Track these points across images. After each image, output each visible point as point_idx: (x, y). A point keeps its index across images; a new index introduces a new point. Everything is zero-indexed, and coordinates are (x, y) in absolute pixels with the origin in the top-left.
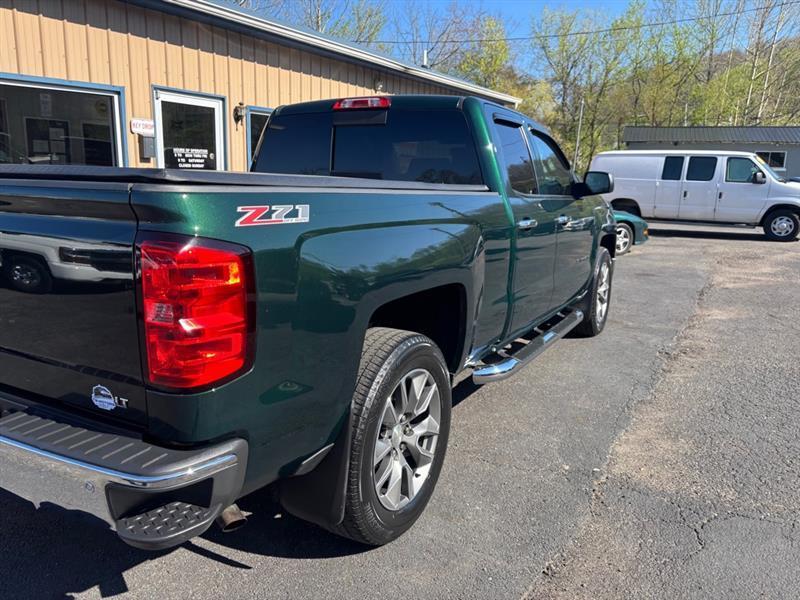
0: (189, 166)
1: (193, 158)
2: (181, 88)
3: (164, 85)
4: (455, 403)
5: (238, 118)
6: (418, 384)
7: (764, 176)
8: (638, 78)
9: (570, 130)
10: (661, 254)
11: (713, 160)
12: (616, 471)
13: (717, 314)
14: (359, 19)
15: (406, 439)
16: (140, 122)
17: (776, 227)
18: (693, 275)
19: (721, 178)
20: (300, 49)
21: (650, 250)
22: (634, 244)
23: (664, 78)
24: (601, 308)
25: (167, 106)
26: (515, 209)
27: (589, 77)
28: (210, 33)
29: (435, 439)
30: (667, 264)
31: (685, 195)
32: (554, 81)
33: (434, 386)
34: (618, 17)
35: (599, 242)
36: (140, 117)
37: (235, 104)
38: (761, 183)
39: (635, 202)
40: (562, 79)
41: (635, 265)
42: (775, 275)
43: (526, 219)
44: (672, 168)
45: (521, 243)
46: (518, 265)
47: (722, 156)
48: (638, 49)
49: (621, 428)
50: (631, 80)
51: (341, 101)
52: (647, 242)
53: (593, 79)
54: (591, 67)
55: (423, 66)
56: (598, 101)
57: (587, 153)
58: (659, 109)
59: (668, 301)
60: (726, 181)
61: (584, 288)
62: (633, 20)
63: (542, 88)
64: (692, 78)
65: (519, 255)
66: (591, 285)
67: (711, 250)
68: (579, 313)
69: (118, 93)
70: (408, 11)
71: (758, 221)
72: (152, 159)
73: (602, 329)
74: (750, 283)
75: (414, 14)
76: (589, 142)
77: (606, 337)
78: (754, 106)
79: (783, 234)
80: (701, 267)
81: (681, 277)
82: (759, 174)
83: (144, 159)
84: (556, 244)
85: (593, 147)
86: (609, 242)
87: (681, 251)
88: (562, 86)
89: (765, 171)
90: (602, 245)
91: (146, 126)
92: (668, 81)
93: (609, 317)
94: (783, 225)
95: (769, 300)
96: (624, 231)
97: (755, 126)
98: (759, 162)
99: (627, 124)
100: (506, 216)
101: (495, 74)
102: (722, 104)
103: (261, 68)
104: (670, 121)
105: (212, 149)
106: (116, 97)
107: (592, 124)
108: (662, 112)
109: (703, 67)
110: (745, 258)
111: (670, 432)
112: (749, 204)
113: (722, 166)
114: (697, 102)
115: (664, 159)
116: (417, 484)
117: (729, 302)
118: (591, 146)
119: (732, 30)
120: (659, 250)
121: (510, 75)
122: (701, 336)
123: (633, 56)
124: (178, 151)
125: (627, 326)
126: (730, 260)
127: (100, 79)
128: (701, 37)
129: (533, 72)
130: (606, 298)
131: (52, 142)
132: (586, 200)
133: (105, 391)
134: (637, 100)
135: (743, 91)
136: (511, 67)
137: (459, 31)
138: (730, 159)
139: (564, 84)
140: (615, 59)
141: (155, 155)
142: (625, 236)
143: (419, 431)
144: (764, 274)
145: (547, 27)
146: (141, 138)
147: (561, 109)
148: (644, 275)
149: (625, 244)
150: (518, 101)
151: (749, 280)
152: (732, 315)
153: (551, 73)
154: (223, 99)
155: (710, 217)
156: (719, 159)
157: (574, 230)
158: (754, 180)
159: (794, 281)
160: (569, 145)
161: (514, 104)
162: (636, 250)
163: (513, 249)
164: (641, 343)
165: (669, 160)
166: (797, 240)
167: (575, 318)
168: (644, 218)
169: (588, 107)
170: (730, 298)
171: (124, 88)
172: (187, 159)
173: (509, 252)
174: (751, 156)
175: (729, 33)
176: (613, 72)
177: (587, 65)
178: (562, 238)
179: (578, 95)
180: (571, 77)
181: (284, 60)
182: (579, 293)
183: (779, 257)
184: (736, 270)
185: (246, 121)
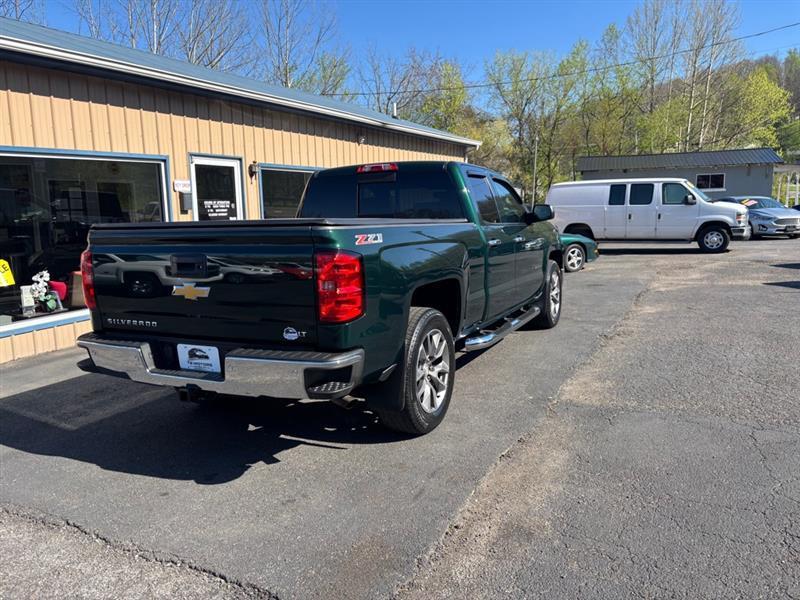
0: (216, 215)
1: (219, 208)
2: (209, 153)
3: (197, 152)
4: (457, 368)
5: (252, 174)
6: (436, 338)
7: (694, 198)
8: (588, 110)
9: (529, 162)
10: (610, 269)
11: (651, 186)
12: (563, 398)
13: (648, 309)
14: (324, 69)
15: (430, 373)
16: (180, 182)
17: (708, 241)
18: (636, 283)
19: (659, 203)
20: (298, 114)
21: (602, 266)
22: (586, 261)
23: (611, 111)
24: (554, 307)
25: (199, 168)
26: (486, 234)
27: (543, 113)
28: (229, 108)
29: (447, 375)
30: (615, 276)
31: (630, 218)
32: (510, 118)
33: (445, 342)
34: (564, 58)
35: (548, 256)
36: (180, 179)
37: (248, 162)
38: (692, 204)
39: (587, 226)
40: (517, 115)
41: (587, 279)
42: (701, 280)
43: (493, 239)
44: (617, 195)
45: (492, 260)
46: (490, 277)
47: (658, 183)
48: (585, 86)
49: (567, 377)
50: (582, 114)
51: (362, 166)
52: (598, 260)
53: (547, 114)
54: (543, 104)
55: (394, 117)
56: (552, 134)
57: (547, 182)
58: (609, 139)
59: (611, 303)
60: (664, 203)
61: (539, 290)
62: (578, 60)
63: (500, 125)
64: (636, 111)
65: (491, 269)
66: (545, 289)
67: (653, 264)
68: (537, 309)
69: (164, 161)
70: (370, 60)
71: (693, 236)
72: (189, 211)
73: (557, 322)
74: (680, 287)
75: (376, 62)
76: (547, 173)
77: (560, 328)
78: (695, 132)
79: (715, 247)
80: (642, 277)
81: (624, 285)
82: (690, 197)
83: (184, 211)
84: (515, 261)
85: (551, 178)
86: (558, 256)
87: (628, 266)
88: (518, 122)
89: (694, 193)
90: (550, 258)
91: (185, 185)
92: (614, 114)
93: (562, 315)
94: (714, 239)
95: (690, 298)
96: (577, 251)
97: (697, 151)
98: (690, 186)
99: (580, 155)
100: (481, 237)
101: (454, 114)
102: (666, 131)
103: (268, 132)
104: (620, 150)
105: (233, 200)
106: (163, 164)
107: (548, 156)
108: (612, 142)
109: (645, 100)
110: (680, 268)
111: (600, 378)
112: (684, 222)
113: (658, 190)
114: (643, 132)
115: (609, 187)
116: (439, 402)
117: (658, 301)
118: (549, 176)
119: (670, 66)
120: (610, 266)
121: (469, 113)
122: (633, 324)
123: (581, 92)
124: (208, 203)
125: (578, 321)
126: (667, 271)
127: (152, 151)
128: (642, 72)
129: (489, 110)
130: (558, 299)
131: (72, 201)
132: (536, 225)
133: (292, 330)
134: (588, 131)
135: (683, 120)
136: (470, 106)
137: (418, 74)
138: (665, 185)
139: (520, 120)
140: (565, 95)
141: (191, 208)
142: (578, 256)
143: (438, 369)
144: (692, 280)
145: (500, 69)
146: (181, 195)
147: (518, 143)
148: (595, 285)
149: (579, 262)
150: (479, 144)
151: (679, 284)
152: (659, 309)
153: (507, 110)
154: (240, 160)
155: (652, 235)
156: (656, 184)
157: (532, 249)
158: (686, 202)
159: (715, 283)
160: (528, 177)
161: (475, 146)
162: (590, 266)
163: (487, 265)
164: (586, 330)
165: (614, 187)
166: (728, 251)
167: (534, 311)
168: (595, 240)
169: (543, 141)
170: (660, 298)
171: (168, 157)
172: (214, 209)
173: (483, 268)
174: (682, 181)
175: (667, 68)
176: (564, 107)
177: (539, 101)
178: (520, 256)
179: (533, 131)
180: (526, 113)
181: (286, 124)
182: (536, 294)
183: (708, 266)
184: (670, 278)
185: (259, 175)
